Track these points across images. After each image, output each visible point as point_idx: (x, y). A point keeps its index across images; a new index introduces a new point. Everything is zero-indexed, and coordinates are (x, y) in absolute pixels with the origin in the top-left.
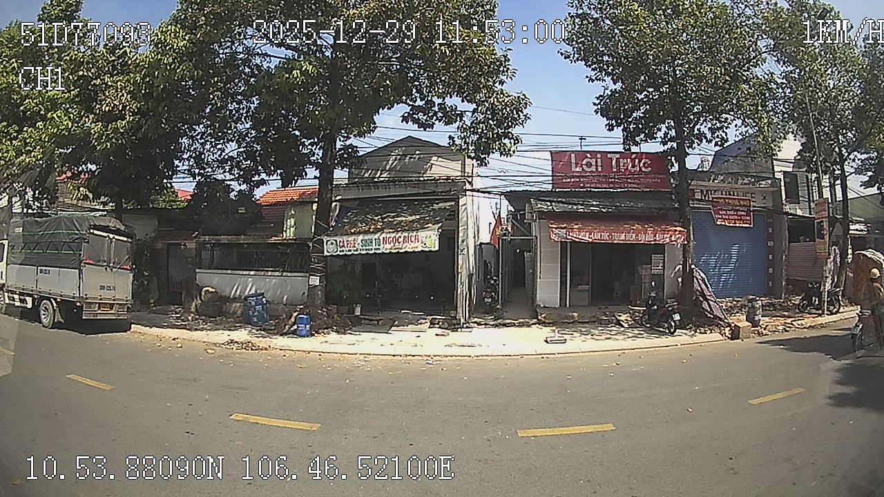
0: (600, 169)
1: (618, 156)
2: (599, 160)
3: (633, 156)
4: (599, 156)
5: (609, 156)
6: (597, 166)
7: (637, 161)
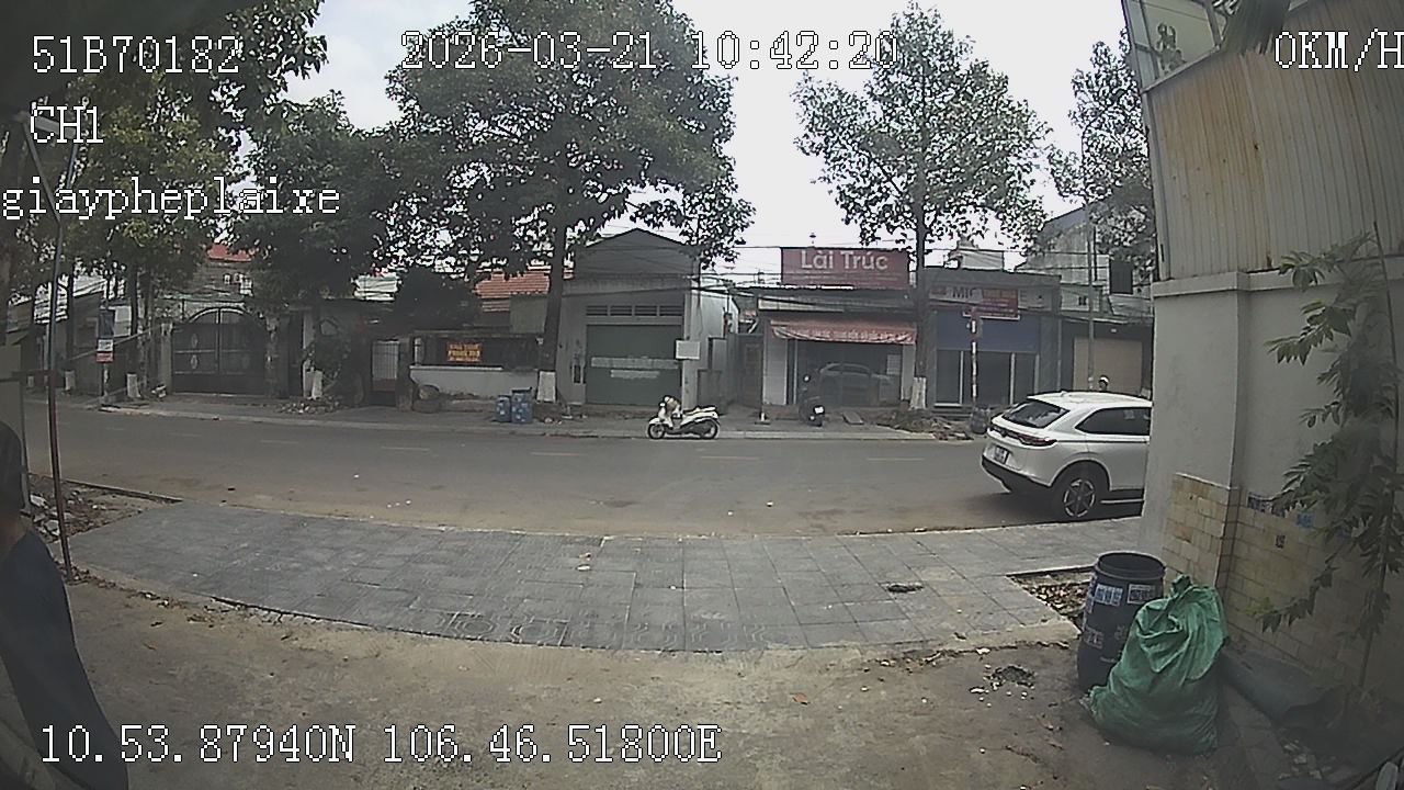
0: (831, 267)
1: (852, 253)
2: (831, 258)
3: (869, 253)
4: (831, 252)
5: (842, 252)
6: (828, 265)
7: (872, 259)
